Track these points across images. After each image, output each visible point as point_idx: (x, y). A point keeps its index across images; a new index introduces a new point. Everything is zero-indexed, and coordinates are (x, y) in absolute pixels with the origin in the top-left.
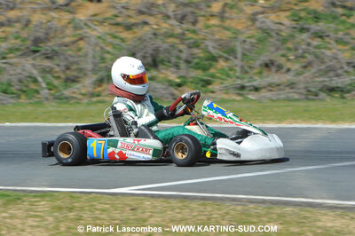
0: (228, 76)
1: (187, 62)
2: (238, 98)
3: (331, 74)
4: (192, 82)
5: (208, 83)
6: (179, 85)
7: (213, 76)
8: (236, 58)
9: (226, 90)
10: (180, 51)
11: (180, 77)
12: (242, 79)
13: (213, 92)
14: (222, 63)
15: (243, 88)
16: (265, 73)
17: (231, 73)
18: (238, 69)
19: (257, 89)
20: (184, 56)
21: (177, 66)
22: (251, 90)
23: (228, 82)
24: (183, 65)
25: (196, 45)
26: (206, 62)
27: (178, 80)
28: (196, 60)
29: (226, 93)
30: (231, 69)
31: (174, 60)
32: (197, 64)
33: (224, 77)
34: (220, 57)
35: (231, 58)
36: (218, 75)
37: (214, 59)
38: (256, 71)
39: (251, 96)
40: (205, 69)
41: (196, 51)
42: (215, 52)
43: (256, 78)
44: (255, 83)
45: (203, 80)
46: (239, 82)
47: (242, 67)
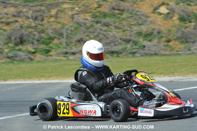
0: (59, 47)
1: (38, 41)
2: (64, 59)
3: (112, 44)
4: (40, 51)
5: (48, 51)
6: (34, 53)
7: (51, 48)
8: (63, 38)
9: (58, 54)
10: (34, 35)
11: (34, 49)
12: (66, 48)
13: (51, 56)
14: (56, 41)
15: (66, 53)
16: (78, 45)
17: (61, 46)
18: (64, 44)
19: (74, 54)
20: (36, 37)
21: (33, 43)
22: (70, 54)
23: (59, 51)
24: (35, 42)
25: (43, 32)
26: (48, 41)
27: (33, 50)
28: (43, 40)
29: (58, 56)
30: (61, 44)
31: (31, 40)
32: (43, 41)
33: (57, 48)
34: (55, 37)
35: (61, 38)
36: (54, 47)
37: (52, 39)
38: (73, 44)
39: (71, 57)
40: (47, 44)
41: (42, 35)
42: (52, 35)
43: (73, 48)
44: (73, 51)
45: (46, 50)
46: (65, 50)
47: (66, 42)
